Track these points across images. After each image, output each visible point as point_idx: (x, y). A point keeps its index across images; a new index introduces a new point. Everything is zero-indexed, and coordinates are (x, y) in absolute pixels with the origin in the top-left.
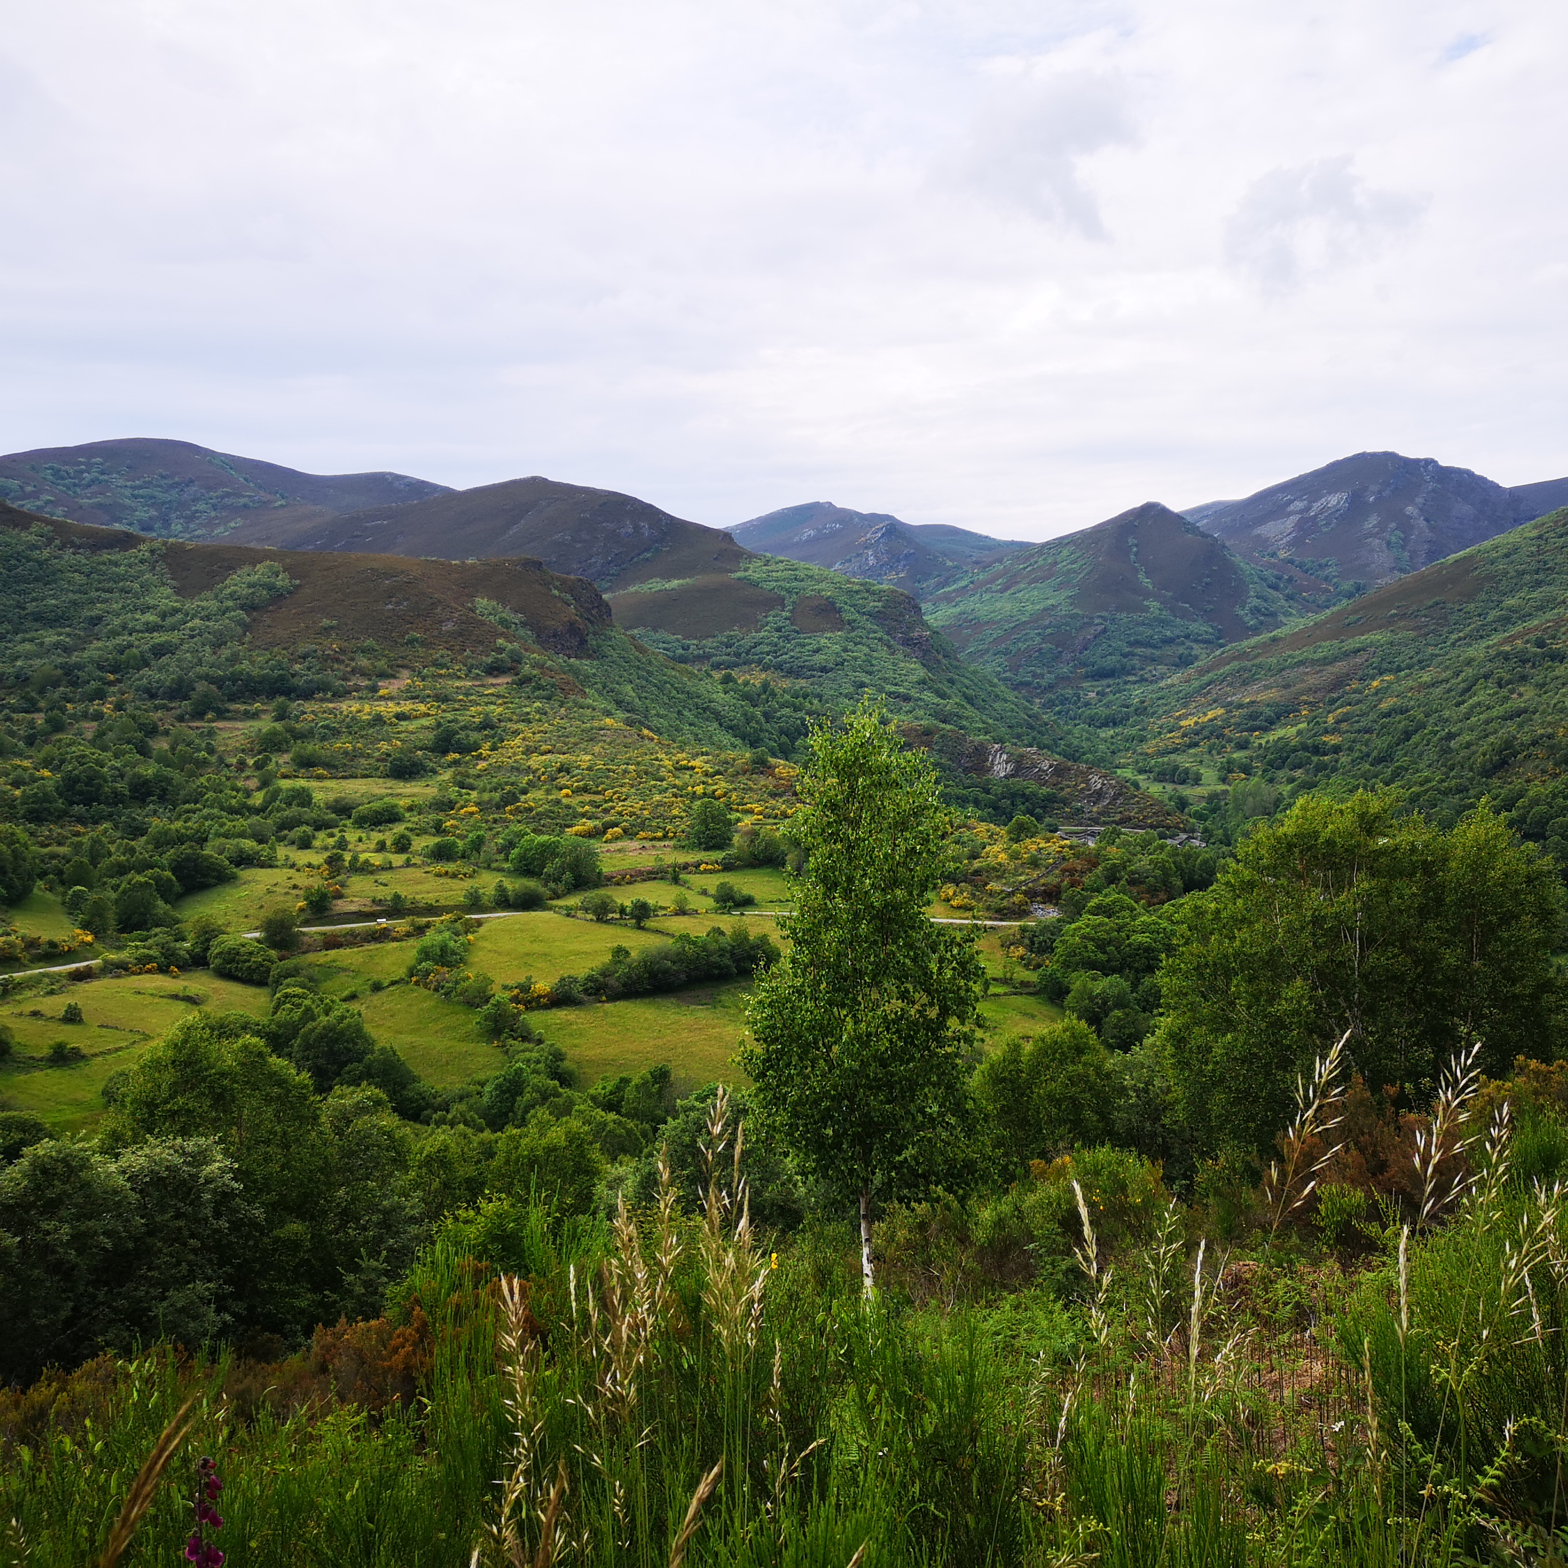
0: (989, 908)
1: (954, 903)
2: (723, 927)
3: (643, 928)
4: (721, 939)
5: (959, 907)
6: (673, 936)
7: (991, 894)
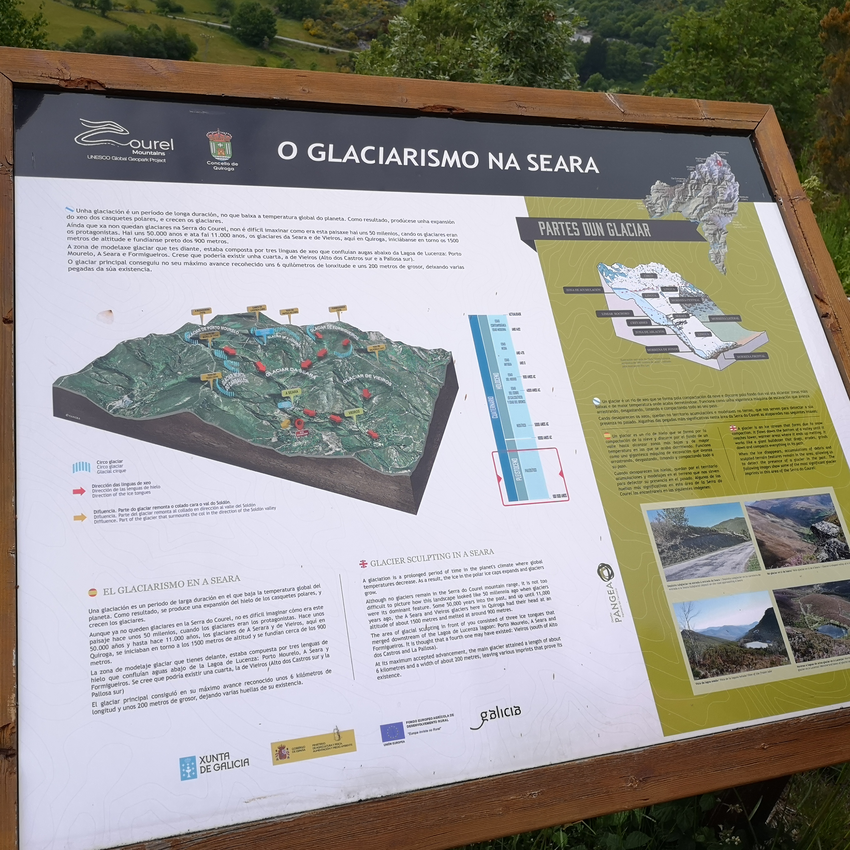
0: (332, 39)
1: (312, 32)
2: (159, 25)
3: (106, 17)
4: (158, 33)
5: (314, 35)
6: (126, 25)
7: (335, 30)
